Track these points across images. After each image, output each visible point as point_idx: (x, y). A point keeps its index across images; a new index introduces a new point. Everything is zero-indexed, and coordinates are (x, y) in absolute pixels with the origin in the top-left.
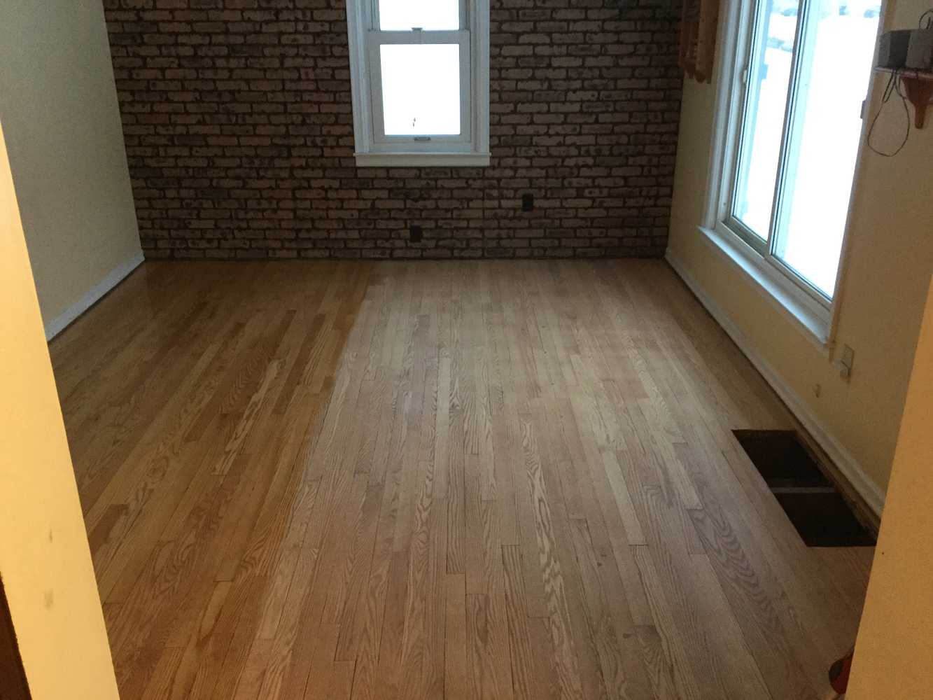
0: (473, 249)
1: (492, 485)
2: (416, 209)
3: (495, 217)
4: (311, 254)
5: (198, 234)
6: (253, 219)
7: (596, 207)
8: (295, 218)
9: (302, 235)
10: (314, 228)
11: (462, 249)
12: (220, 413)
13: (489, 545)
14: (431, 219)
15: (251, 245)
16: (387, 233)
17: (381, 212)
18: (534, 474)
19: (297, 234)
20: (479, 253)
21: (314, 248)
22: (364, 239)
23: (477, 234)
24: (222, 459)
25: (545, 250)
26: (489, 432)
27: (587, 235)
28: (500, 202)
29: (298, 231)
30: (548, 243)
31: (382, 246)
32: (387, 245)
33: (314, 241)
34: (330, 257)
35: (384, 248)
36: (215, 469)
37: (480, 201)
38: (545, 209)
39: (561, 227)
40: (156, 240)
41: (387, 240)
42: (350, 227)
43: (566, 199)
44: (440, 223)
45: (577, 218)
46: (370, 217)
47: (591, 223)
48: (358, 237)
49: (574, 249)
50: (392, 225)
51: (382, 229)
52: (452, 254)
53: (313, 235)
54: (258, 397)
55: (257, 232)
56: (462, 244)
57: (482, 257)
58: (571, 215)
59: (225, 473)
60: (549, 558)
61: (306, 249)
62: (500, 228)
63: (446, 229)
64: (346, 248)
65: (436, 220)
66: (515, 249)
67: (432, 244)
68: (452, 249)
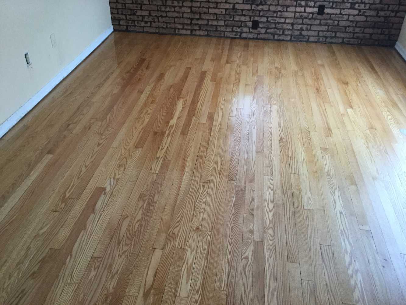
0: (286, 35)
1: (309, 198)
2: (258, 10)
3: (301, 17)
4: (198, 33)
5: (140, 18)
6: (169, 11)
7: (361, 15)
8: (192, 12)
9: (194, 22)
10: (201, 19)
11: (280, 35)
12: (153, 131)
13: (312, 243)
14: (265, 17)
15: (167, 26)
16: (240, 23)
17: (238, 11)
18: (334, 193)
19: (191, 22)
20: (289, 38)
21: (200, 30)
22: (226, 26)
23: (289, 27)
24: (155, 162)
25: (326, 37)
26: (304, 159)
27: (352, 31)
28: (305, 9)
29: (192, 19)
30: (329, 34)
31: (236, 30)
32: (239, 30)
33: (200, 26)
34: (208, 35)
35: (237, 32)
36: (151, 169)
37: (294, 8)
38: (331, 14)
39: (338, 25)
40: (119, 20)
41: (239, 27)
42: (220, 19)
43: (344, 9)
44: (269, 19)
45: (349, 21)
46: (231, 14)
47: (356, 24)
48: (224, 24)
49: (343, 38)
50: (243, 19)
51: (237, 21)
52: (274, 37)
53: (200, 22)
54: (173, 122)
55: (170, 18)
56: (280, 32)
57: (290, 40)
58: (345, 19)
59: (157, 172)
60: (351, 258)
61: (195, 30)
62: (303, 24)
63: (272, 23)
64: (216, 30)
65: (267, 18)
66: (309, 36)
67: (263, 31)
68: (274, 35)
